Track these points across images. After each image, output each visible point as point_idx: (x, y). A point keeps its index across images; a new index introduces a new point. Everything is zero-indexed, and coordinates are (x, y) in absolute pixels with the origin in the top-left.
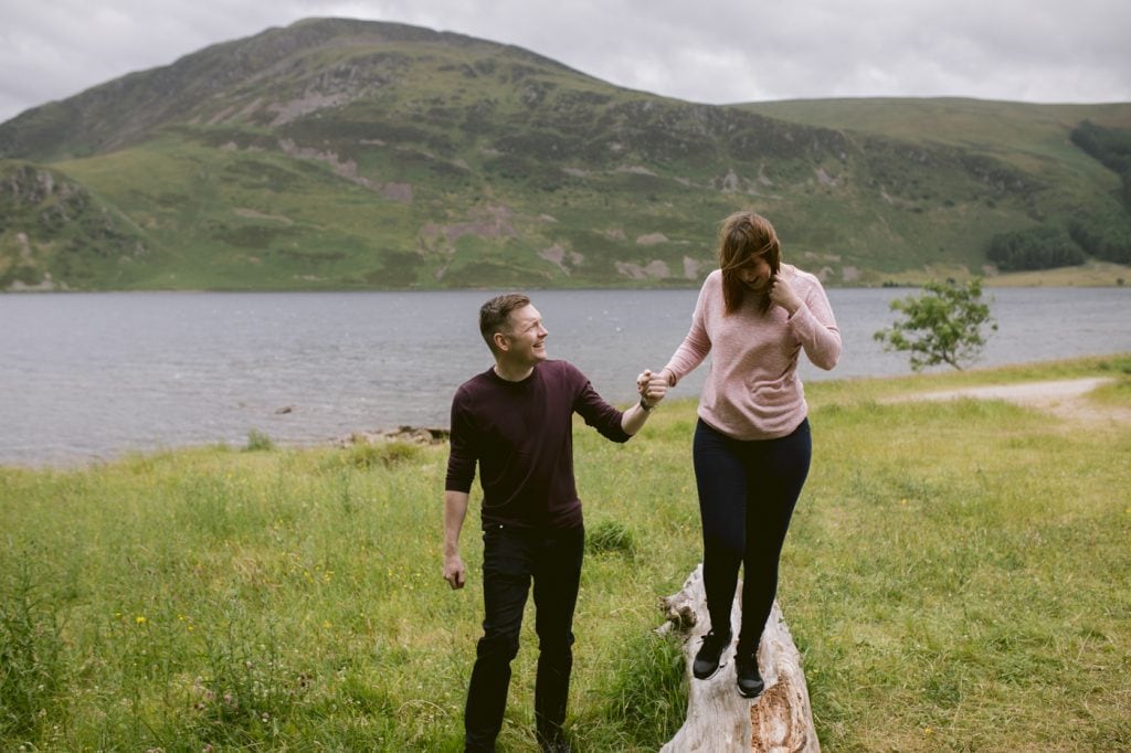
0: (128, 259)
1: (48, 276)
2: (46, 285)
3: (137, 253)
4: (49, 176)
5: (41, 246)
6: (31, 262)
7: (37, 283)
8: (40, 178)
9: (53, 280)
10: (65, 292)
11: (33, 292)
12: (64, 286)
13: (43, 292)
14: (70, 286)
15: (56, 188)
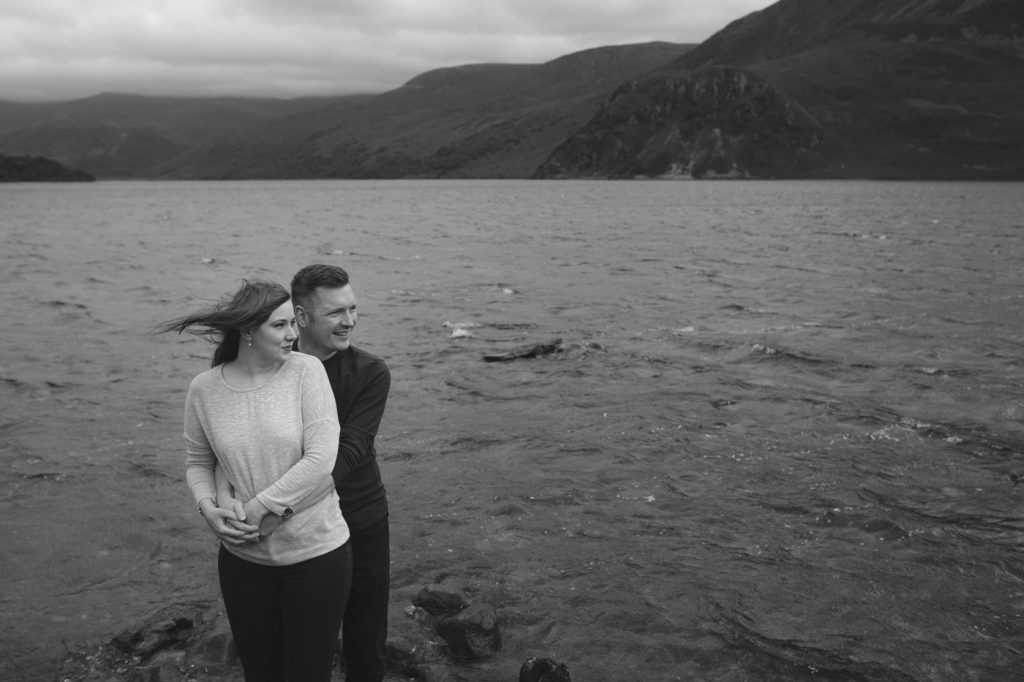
0: (804, 150)
1: (735, 165)
2: (732, 173)
3: (813, 144)
4: (743, 77)
5: (732, 140)
6: (723, 153)
7: (727, 172)
8: (735, 79)
9: (738, 170)
10: (748, 179)
11: (721, 179)
12: (747, 174)
13: (729, 179)
14: (752, 174)
15: (748, 87)
